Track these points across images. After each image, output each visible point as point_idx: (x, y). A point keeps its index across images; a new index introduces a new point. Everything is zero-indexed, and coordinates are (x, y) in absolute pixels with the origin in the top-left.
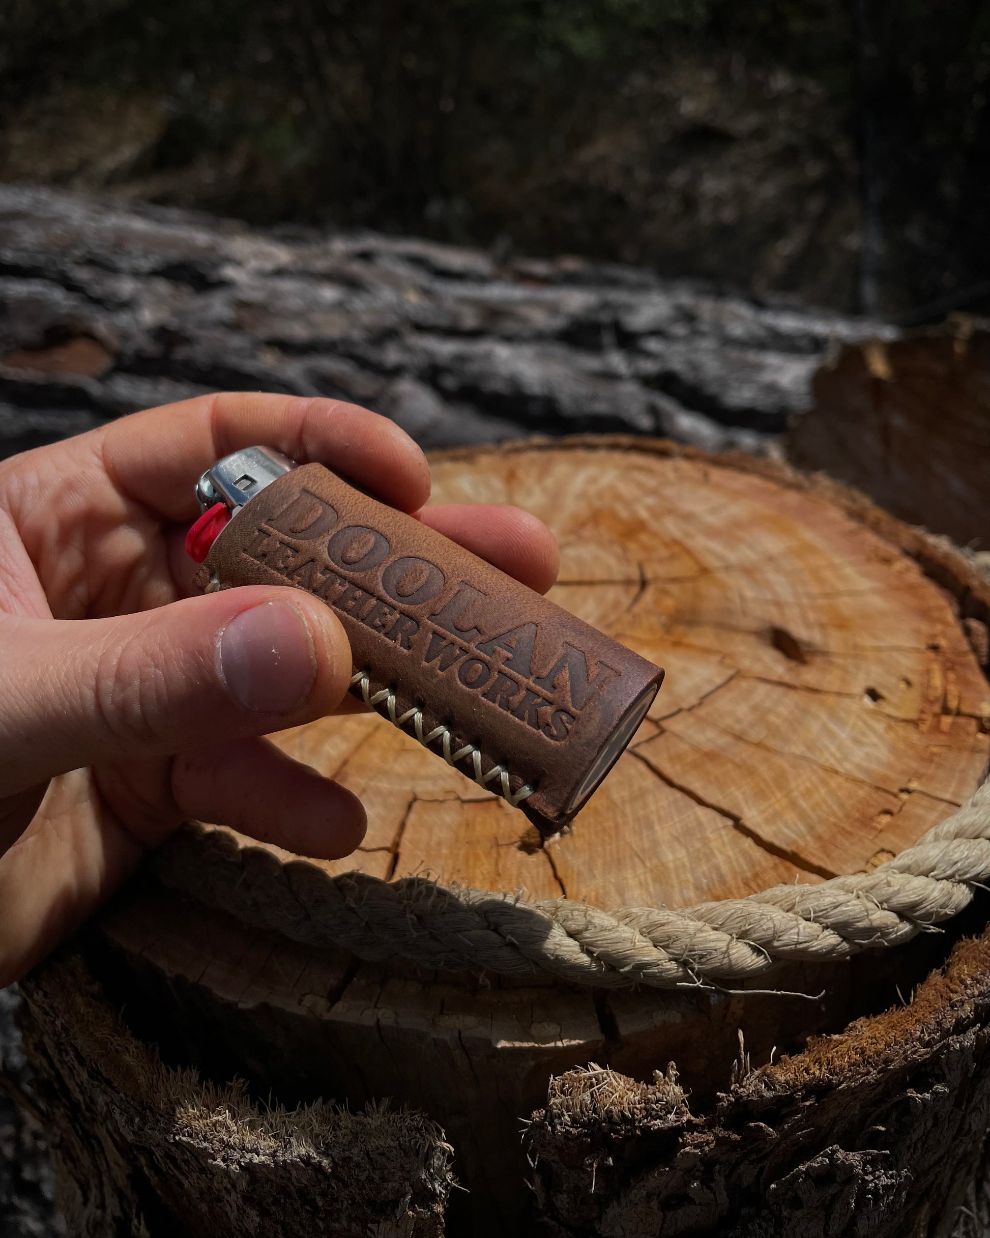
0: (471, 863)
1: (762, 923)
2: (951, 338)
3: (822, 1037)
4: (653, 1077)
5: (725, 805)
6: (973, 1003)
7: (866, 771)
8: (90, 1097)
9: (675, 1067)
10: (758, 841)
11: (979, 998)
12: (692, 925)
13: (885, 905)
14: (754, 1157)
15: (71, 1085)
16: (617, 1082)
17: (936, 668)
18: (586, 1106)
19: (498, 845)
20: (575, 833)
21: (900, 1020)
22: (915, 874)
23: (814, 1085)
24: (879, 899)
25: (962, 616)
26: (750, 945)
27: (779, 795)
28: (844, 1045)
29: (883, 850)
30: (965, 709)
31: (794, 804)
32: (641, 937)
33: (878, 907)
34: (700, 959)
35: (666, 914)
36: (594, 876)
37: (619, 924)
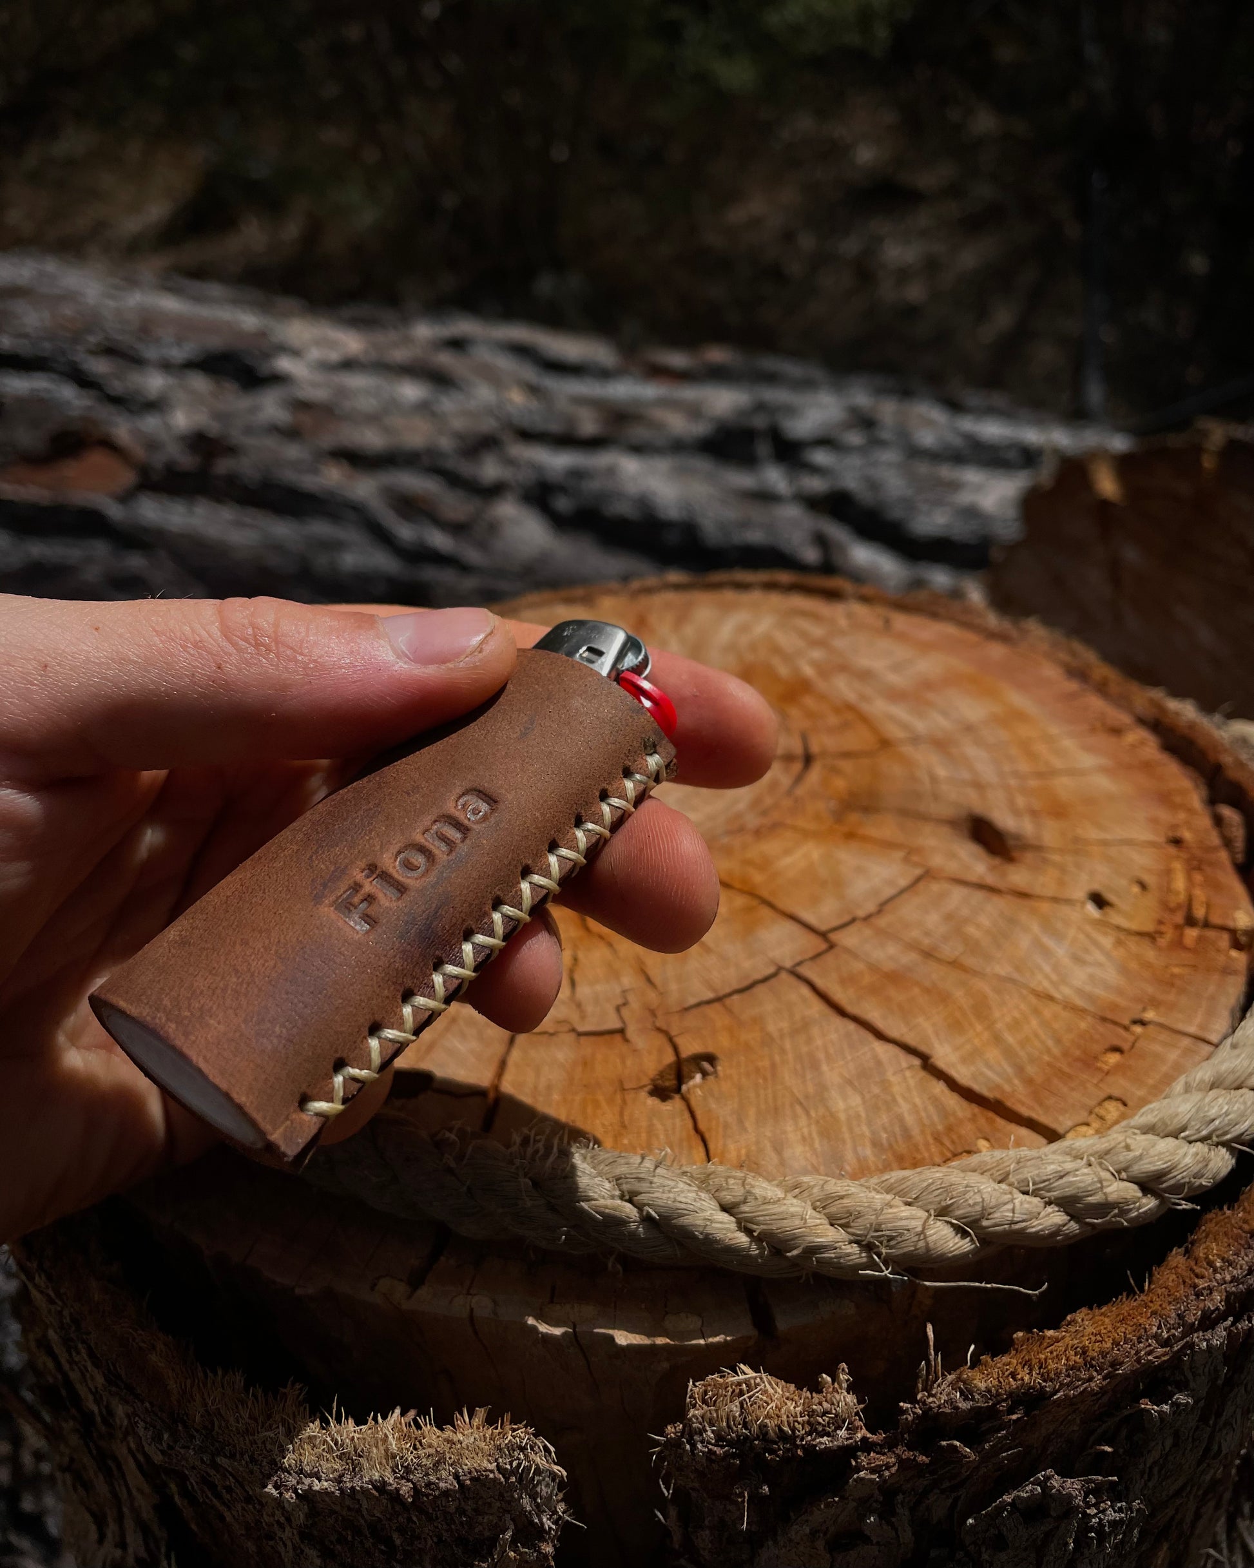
0: (589, 1110)
1: (967, 1196)
2: (1197, 450)
3: (1033, 1333)
4: (819, 1383)
5: (911, 1039)
6: (1223, 1291)
7: (1090, 997)
8: (107, 1407)
9: (847, 1370)
10: (953, 1085)
11: (1232, 1285)
12: (879, 1198)
13: (1124, 1175)
14: (946, 1484)
15: (82, 1390)
16: (773, 1388)
17: (1178, 867)
18: (734, 1418)
19: (624, 1090)
20: (721, 1074)
21: (1131, 1312)
22: (1162, 1135)
23: (1022, 1393)
24: (1116, 1167)
25: (1212, 801)
26: (952, 1225)
27: (979, 1028)
28: (1060, 1344)
29: (1110, 1098)
30: (1216, 919)
31: (997, 1039)
32: (814, 1212)
33: (1115, 1177)
34: (888, 1241)
35: (846, 1184)
36: (745, 1130)
37: (786, 1195)
